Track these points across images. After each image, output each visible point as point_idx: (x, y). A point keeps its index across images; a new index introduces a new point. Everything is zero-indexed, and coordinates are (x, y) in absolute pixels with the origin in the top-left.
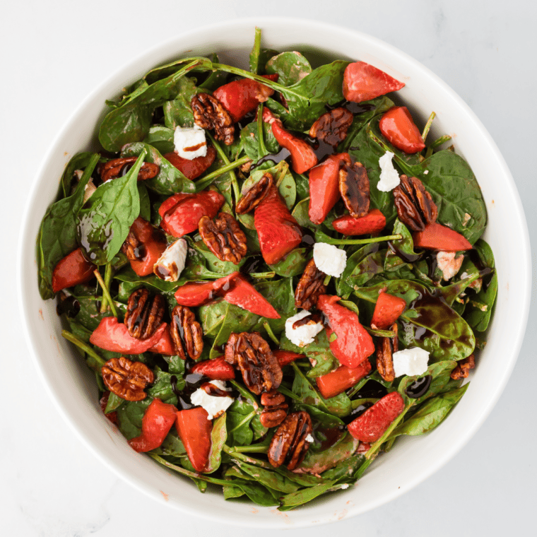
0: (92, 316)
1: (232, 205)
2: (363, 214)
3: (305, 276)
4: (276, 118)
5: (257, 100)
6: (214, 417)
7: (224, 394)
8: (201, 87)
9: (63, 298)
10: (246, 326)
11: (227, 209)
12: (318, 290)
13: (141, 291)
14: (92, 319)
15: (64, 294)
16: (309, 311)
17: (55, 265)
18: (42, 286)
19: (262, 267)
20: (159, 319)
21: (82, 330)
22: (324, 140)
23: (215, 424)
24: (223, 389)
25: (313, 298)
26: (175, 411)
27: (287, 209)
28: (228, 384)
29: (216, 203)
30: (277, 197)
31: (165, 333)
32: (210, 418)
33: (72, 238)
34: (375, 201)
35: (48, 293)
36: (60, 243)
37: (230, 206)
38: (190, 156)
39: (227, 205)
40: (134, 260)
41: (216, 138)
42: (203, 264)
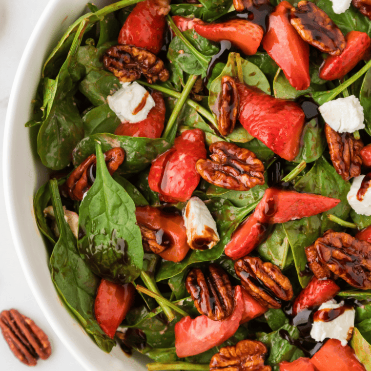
0: (162, 333)
1: (213, 130)
2: (343, 46)
3: (332, 147)
4: (192, 19)
5: (162, 15)
6: (347, 340)
7: (341, 311)
8: (101, 45)
9: (122, 337)
10: (313, 233)
11: (212, 138)
12: (354, 149)
13: (192, 273)
14: (164, 335)
15: (121, 332)
16: (362, 174)
17: (94, 313)
18: (99, 342)
19: (287, 166)
20: (229, 287)
21: (163, 352)
22: (254, 5)
23: (354, 346)
24: (337, 306)
25: (356, 161)
26: (307, 361)
27: (268, 96)
28: (338, 299)
29: (197, 141)
30: (250, 93)
31: (245, 295)
32: (344, 343)
33: (89, 275)
34: (343, 26)
35: (108, 344)
36: (82, 289)
37: (213, 133)
38: (142, 116)
39: (208, 135)
40: (164, 251)
41: (150, 81)
42: (230, 206)
